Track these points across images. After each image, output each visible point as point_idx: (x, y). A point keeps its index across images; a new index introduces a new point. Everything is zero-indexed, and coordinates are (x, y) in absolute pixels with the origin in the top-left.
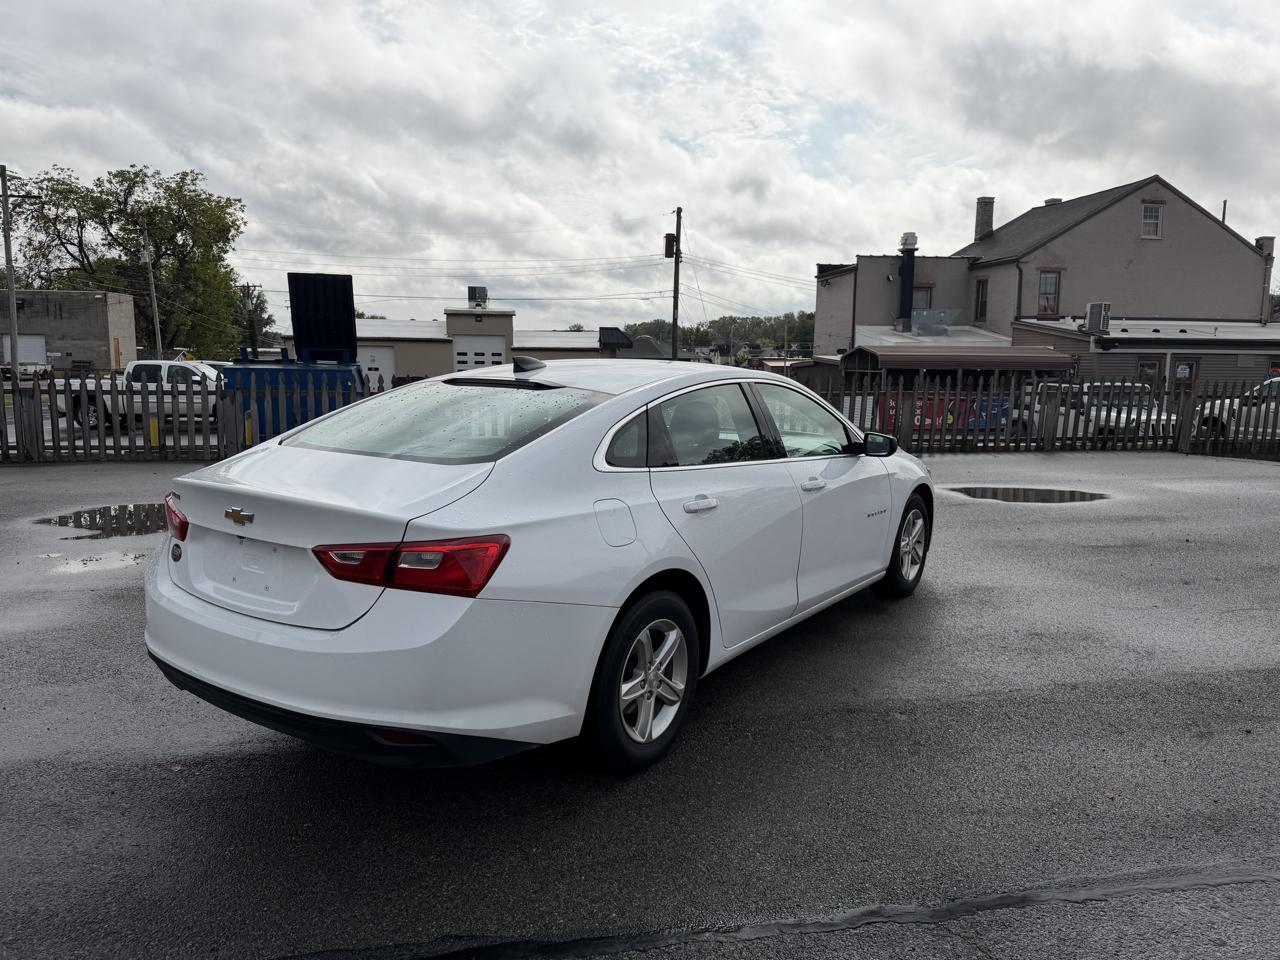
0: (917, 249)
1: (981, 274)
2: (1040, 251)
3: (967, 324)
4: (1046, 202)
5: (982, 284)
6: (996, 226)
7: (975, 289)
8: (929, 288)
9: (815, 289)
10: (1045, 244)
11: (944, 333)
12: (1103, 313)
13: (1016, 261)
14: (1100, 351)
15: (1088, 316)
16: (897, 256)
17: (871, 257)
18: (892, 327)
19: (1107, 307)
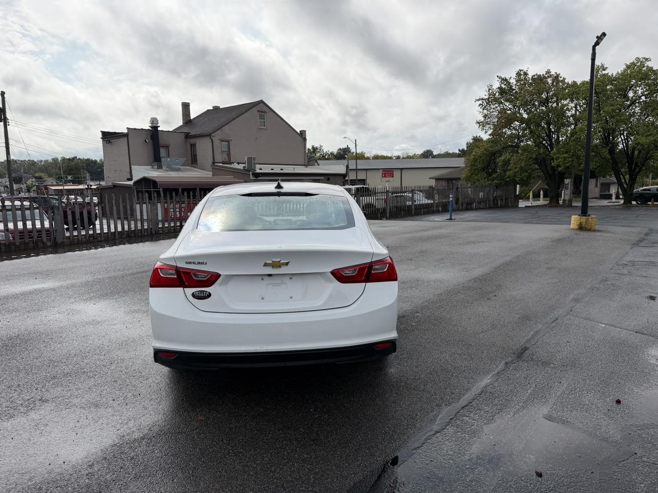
0: (159, 127)
1: (193, 141)
2: (219, 132)
3: (188, 166)
4: (213, 107)
5: (193, 146)
6: (192, 117)
7: (189, 148)
8: (167, 147)
9: (102, 145)
10: (221, 128)
11: (178, 170)
12: (253, 161)
13: (209, 135)
14: (254, 178)
15: (246, 162)
16: (149, 130)
17: (135, 129)
18: (151, 167)
19: (254, 158)
